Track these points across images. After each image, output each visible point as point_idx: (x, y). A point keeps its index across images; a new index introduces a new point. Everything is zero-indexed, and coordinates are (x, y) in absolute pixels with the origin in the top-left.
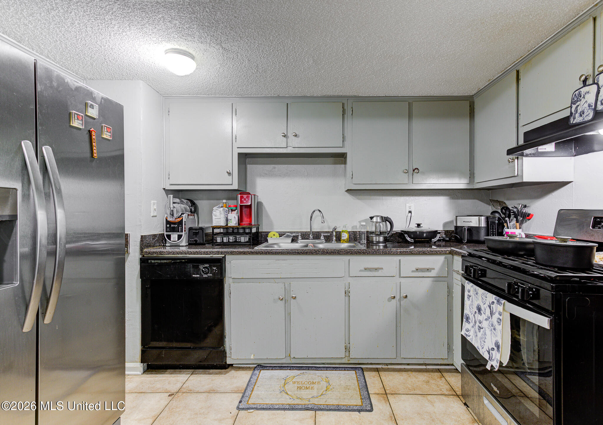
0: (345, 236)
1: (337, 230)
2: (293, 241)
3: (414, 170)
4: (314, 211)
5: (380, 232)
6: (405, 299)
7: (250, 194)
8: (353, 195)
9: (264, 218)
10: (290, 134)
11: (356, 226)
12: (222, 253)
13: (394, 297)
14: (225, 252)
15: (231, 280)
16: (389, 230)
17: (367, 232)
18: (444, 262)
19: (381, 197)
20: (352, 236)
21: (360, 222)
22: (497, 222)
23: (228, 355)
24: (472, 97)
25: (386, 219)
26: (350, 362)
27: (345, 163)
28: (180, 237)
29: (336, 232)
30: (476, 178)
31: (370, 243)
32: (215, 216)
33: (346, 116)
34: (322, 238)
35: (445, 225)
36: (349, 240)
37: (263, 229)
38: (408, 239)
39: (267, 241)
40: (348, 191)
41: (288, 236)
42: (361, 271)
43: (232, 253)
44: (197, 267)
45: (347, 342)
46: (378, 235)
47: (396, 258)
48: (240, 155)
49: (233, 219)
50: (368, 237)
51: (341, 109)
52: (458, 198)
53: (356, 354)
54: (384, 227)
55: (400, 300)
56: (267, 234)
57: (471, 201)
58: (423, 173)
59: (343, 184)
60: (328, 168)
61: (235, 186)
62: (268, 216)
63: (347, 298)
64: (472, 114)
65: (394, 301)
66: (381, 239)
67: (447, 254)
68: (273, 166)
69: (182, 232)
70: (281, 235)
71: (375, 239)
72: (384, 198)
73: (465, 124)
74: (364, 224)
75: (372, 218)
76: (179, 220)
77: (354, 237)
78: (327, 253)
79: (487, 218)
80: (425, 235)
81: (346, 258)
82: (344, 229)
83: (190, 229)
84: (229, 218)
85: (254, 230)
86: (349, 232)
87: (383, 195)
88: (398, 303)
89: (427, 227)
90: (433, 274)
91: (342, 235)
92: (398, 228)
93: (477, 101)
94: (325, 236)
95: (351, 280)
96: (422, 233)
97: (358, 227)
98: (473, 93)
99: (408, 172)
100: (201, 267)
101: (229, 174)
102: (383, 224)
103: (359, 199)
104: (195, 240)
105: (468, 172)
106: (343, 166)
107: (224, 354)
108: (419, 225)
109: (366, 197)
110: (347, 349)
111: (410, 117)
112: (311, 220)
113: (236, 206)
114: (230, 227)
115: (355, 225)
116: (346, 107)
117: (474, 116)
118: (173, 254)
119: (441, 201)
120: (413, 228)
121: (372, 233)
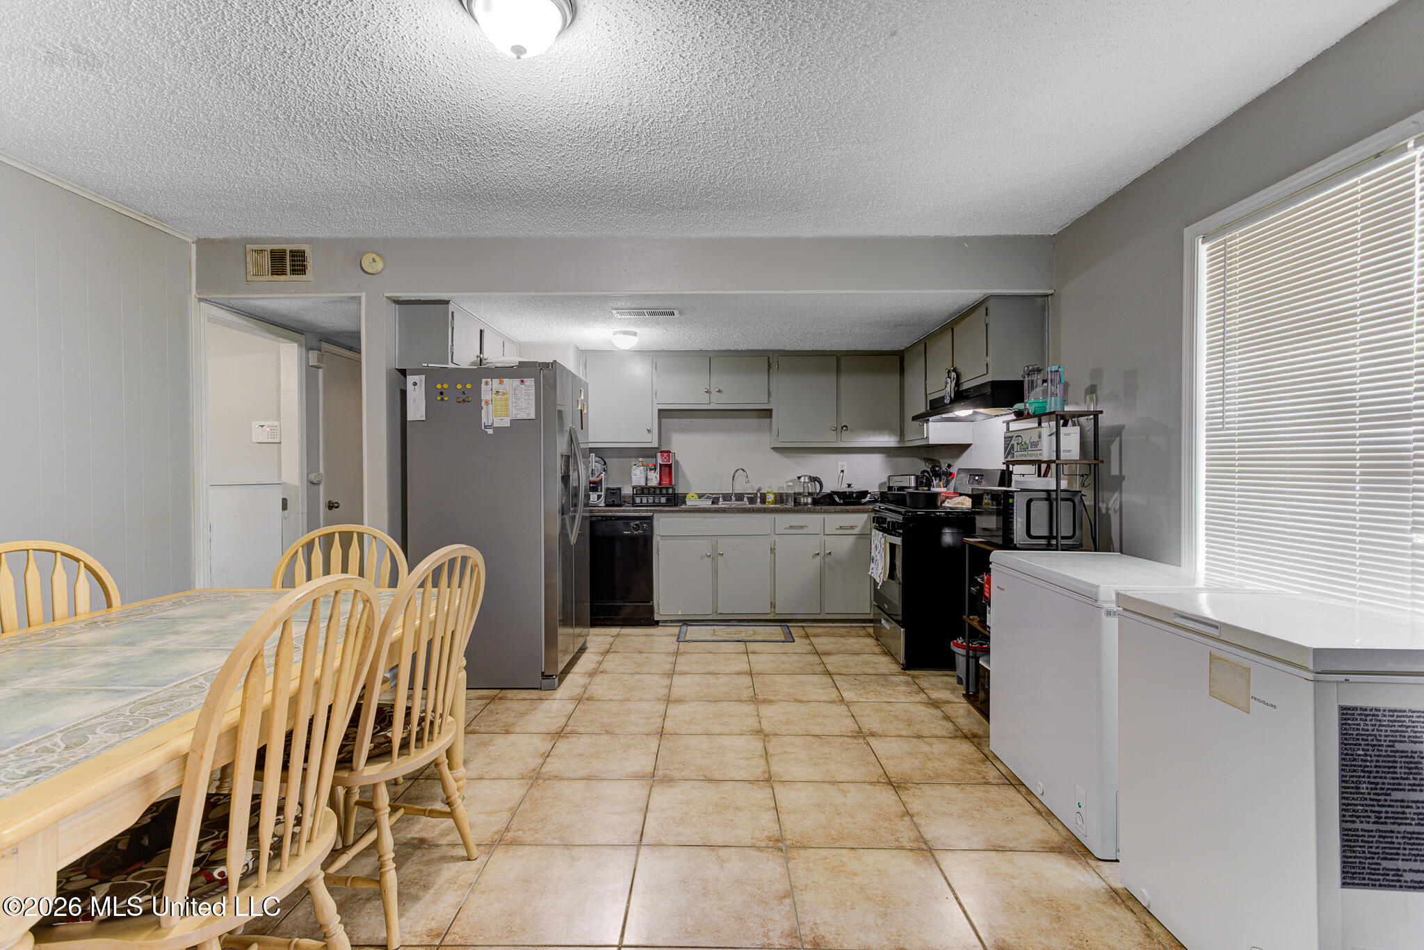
0: (770, 498)
1: (762, 491)
2: (713, 503)
3: (842, 428)
4: (737, 470)
5: (809, 493)
6: (829, 556)
7: (670, 452)
8: (779, 453)
9: (680, 478)
10: (714, 390)
11: (783, 487)
12: (651, 511)
13: (818, 554)
14: (654, 510)
15: (659, 537)
16: (818, 491)
17: (795, 493)
18: (868, 518)
19: (810, 455)
20: (778, 498)
21: (787, 482)
22: (925, 481)
23: (656, 611)
24: (902, 351)
25: (814, 479)
26: (776, 618)
27: (771, 417)
28: (599, 497)
29: (761, 494)
30: (906, 438)
31: (797, 503)
32: (635, 475)
33: (771, 370)
34: (745, 499)
35: (881, 485)
36: (775, 502)
37: (680, 490)
38: (837, 499)
39: (684, 502)
40: (774, 449)
41: (708, 498)
42: (786, 528)
43: (660, 511)
44: (628, 524)
45: (773, 598)
46: (806, 496)
47: (821, 517)
48: (660, 411)
49: (654, 479)
50: (795, 499)
51: (767, 364)
52: (896, 456)
53: (782, 609)
54: (812, 487)
55: (824, 557)
56: (684, 496)
57: (910, 459)
58: (852, 431)
59: (767, 440)
60: (753, 422)
61: (655, 444)
62: (684, 475)
63: (773, 556)
64: (902, 371)
65: (818, 557)
66: (810, 500)
67: (869, 512)
68: (690, 420)
69: (601, 491)
70: (701, 496)
71: (803, 500)
72: (813, 455)
73: (896, 378)
74: (791, 484)
75: (799, 478)
76: (598, 479)
77: (780, 498)
78: (753, 511)
79: (917, 477)
80: (854, 495)
81: (772, 516)
82: (769, 490)
83: (608, 489)
84: (649, 477)
85: (670, 491)
86: (775, 494)
87: (812, 453)
88: (823, 560)
89: (857, 488)
90: (856, 531)
91: (767, 497)
92: (827, 489)
93: (907, 357)
94: (748, 498)
95: (776, 537)
96: (852, 493)
97: (785, 488)
98: (903, 348)
99: (836, 430)
100: (632, 524)
101: (649, 431)
102: (812, 485)
103: (787, 457)
104: (613, 501)
105: (899, 430)
106: (768, 420)
107: (651, 610)
108: (849, 485)
109: (793, 455)
110: (773, 605)
111: (838, 371)
112: (733, 480)
113: (655, 466)
114: (651, 487)
115: (781, 486)
116: (771, 362)
117: (904, 371)
118: (603, 512)
119: (877, 459)
120: (844, 488)
121: (800, 494)
